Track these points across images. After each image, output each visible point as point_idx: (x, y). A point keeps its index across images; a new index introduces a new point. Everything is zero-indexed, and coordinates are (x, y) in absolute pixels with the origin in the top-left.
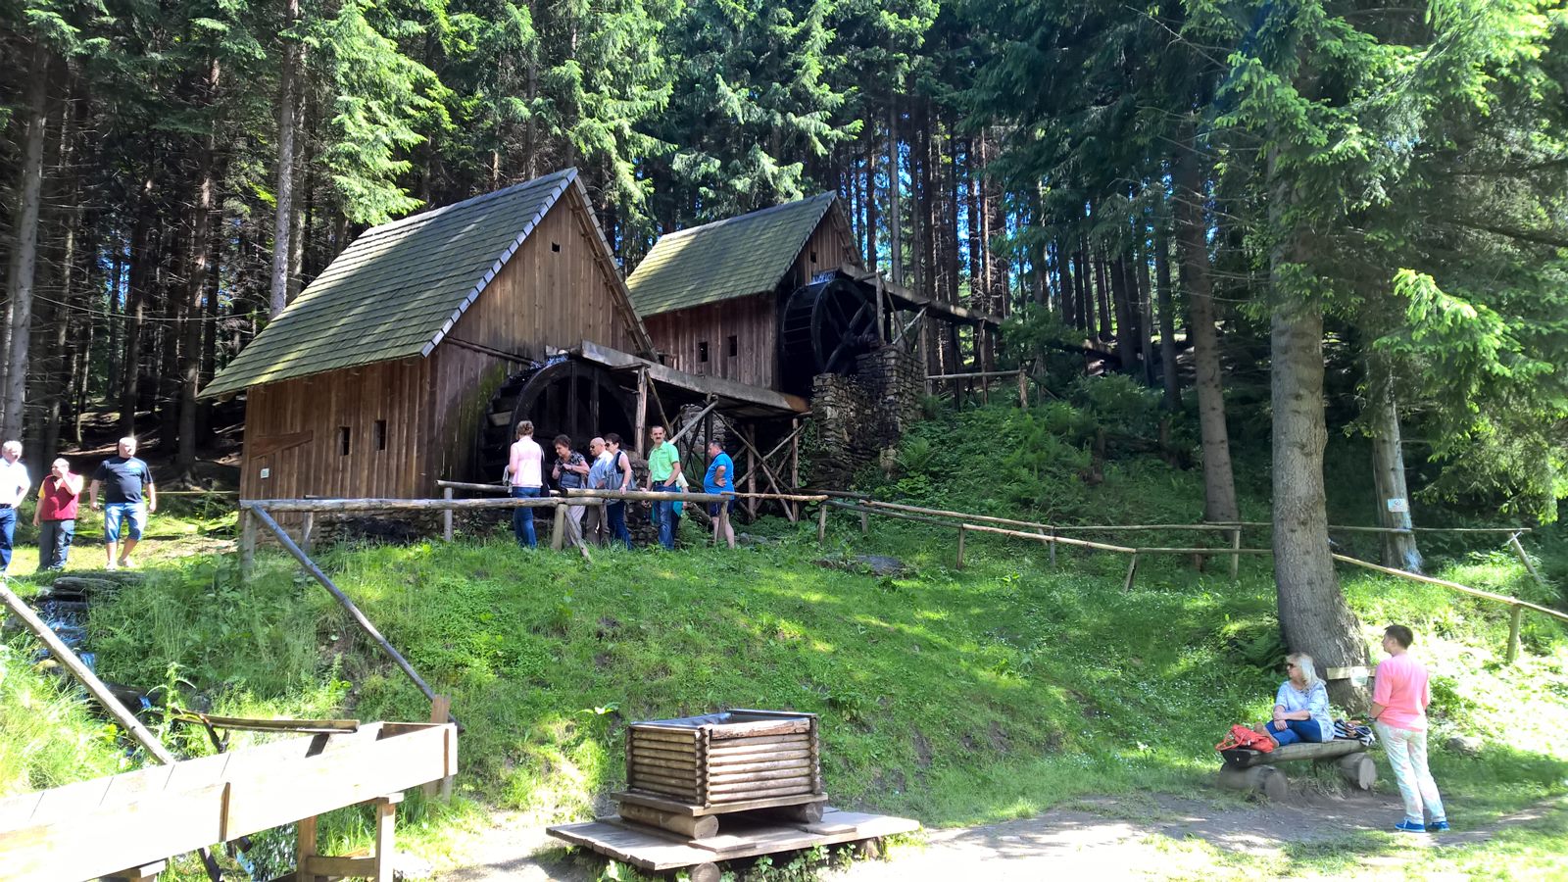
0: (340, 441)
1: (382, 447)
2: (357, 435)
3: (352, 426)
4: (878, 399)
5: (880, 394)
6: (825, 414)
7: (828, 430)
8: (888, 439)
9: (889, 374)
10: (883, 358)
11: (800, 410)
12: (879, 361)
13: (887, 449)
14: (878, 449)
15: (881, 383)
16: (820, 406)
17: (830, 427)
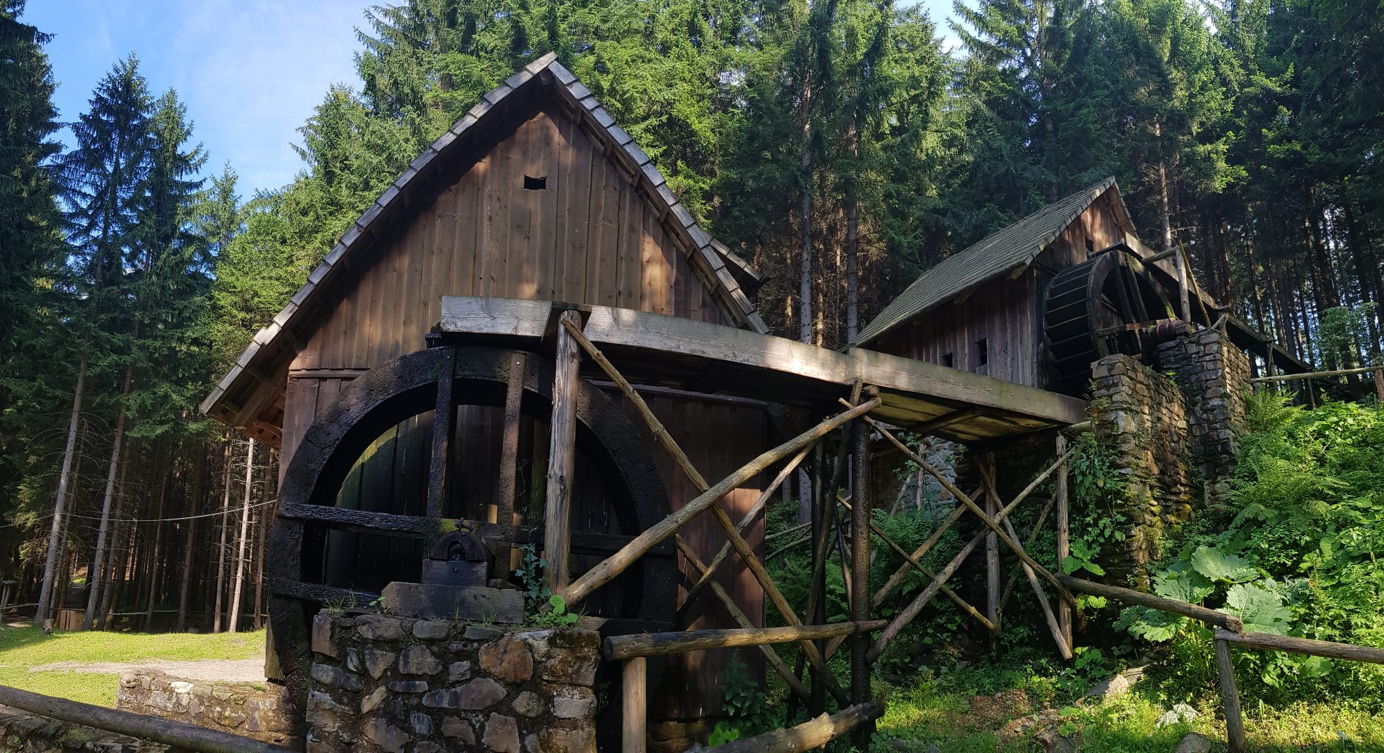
4: (1195, 404)
5: (1199, 397)
6: (1113, 424)
7: (1123, 453)
8: (1217, 466)
9: (1211, 366)
10: (1198, 344)
11: (1070, 421)
12: (1193, 349)
13: (1215, 483)
14: (1201, 483)
15: (1198, 380)
16: (1105, 411)
17: (1125, 448)
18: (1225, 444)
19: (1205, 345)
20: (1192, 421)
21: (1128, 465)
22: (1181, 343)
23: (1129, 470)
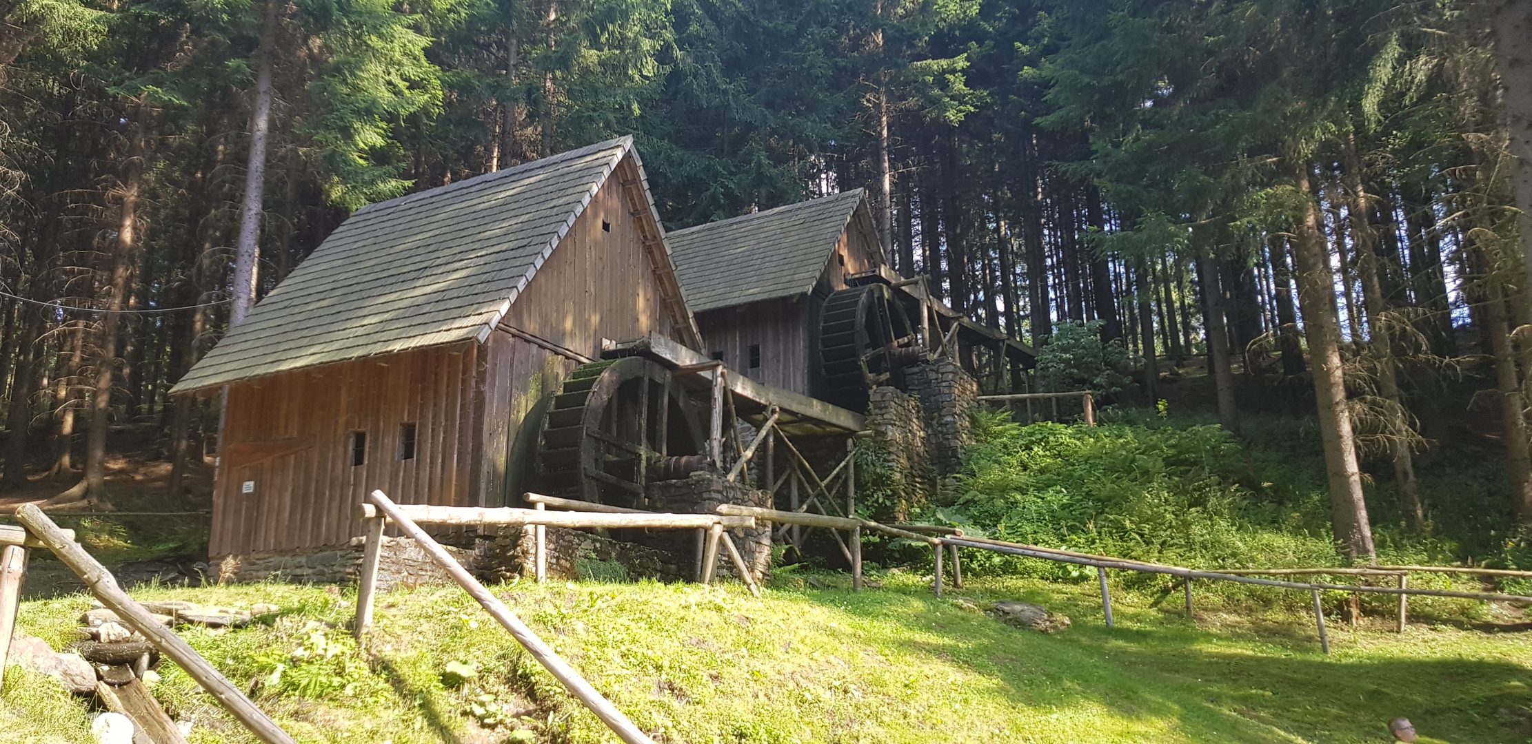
0: (351, 448)
1: (408, 455)
2: (375, 440)
3: (367, 429)
4: (932, 419)
5: (936, 414)
6: (884, 434)
7: (890, 453)
8: (947, 466)
9: (946, 391)
10: (937, 372)
11: (857, 429)
12: (933, 376)
13: (945, 478)
14: (935, 477)
15: (937, 401)
16: (879, 424)
17: (892, 449)
18: (954, 450)
19: (943, 374)
20: (930, 432)
21: (893, 460)
22: (924, 369)
23: (894, 464)
